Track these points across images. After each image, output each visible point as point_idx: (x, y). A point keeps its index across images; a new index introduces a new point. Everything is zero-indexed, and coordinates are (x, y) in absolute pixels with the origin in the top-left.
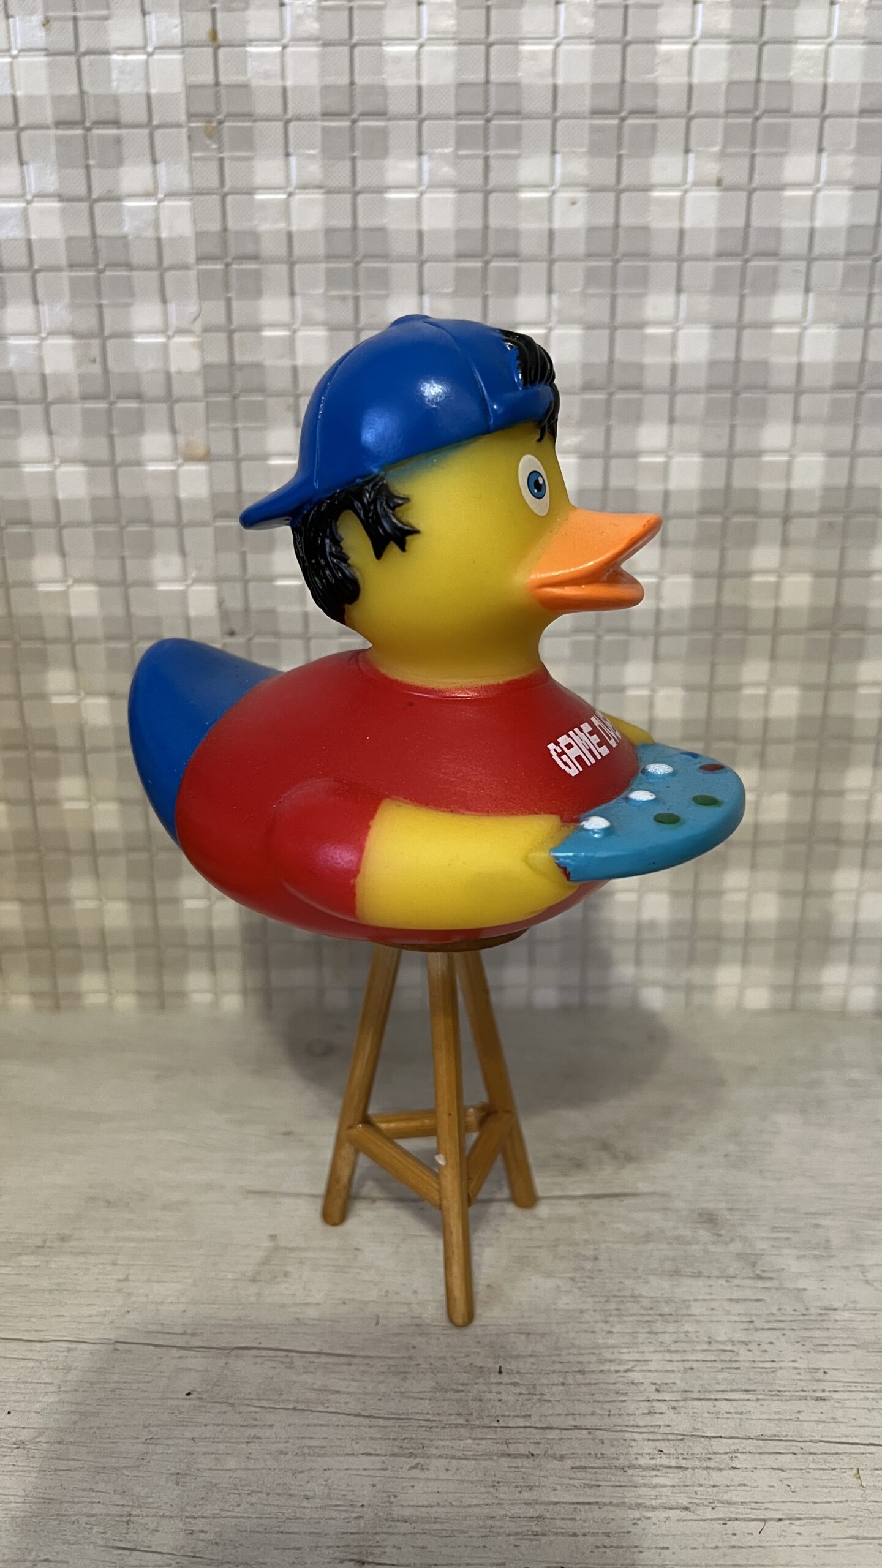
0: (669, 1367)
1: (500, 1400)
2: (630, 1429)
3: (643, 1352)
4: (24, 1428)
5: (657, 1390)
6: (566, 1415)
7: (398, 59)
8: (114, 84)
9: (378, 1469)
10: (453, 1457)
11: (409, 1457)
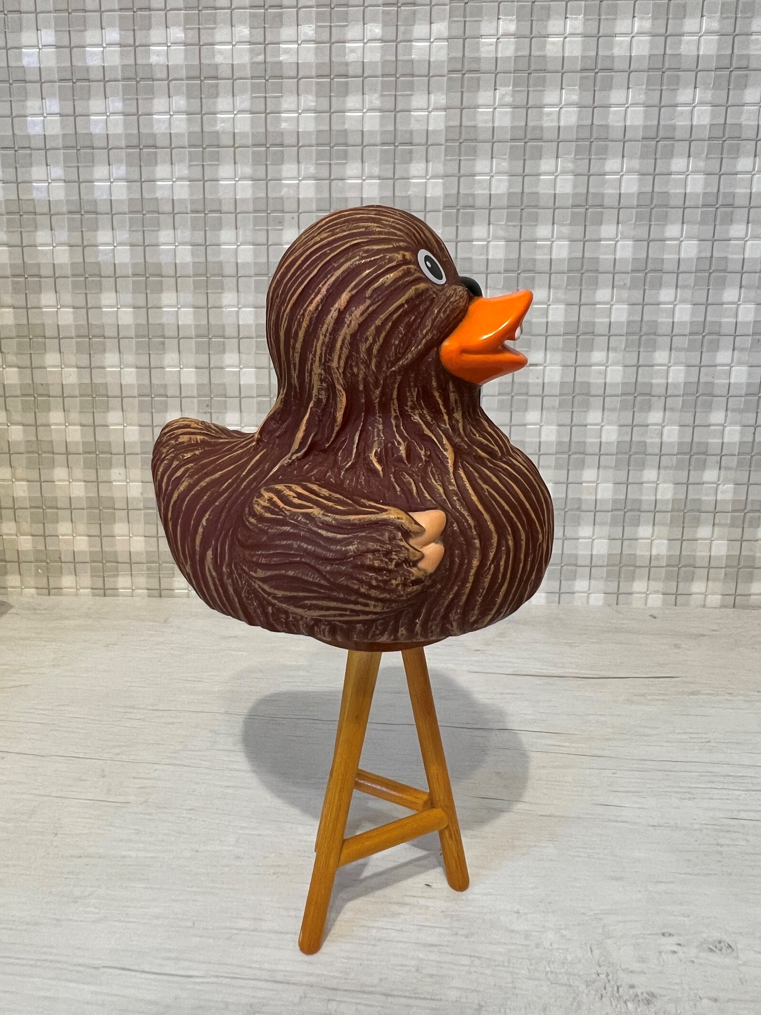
7: (550, 114)
8: (412, 126)
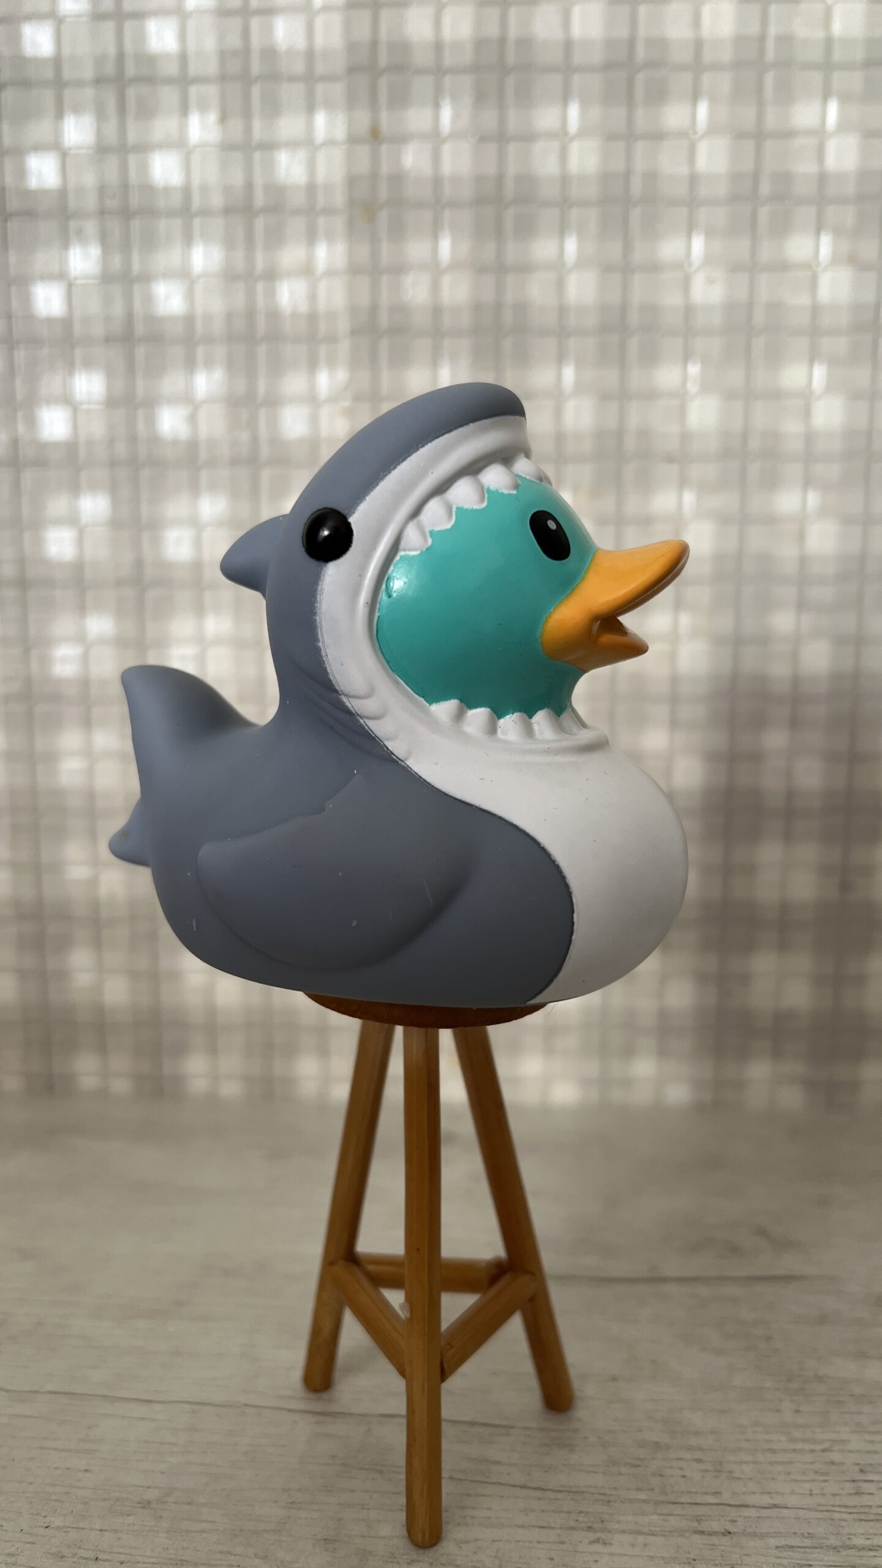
0: (872, 1447)
1: (684, 1476)
2: (837, 1509)
3: (839, 1432)
4: (148, 1487)
5: (862, 1471)
6: (762, 1493)
9: (554, 1543)
10: (639, 1533)
11: (588, 1531)
